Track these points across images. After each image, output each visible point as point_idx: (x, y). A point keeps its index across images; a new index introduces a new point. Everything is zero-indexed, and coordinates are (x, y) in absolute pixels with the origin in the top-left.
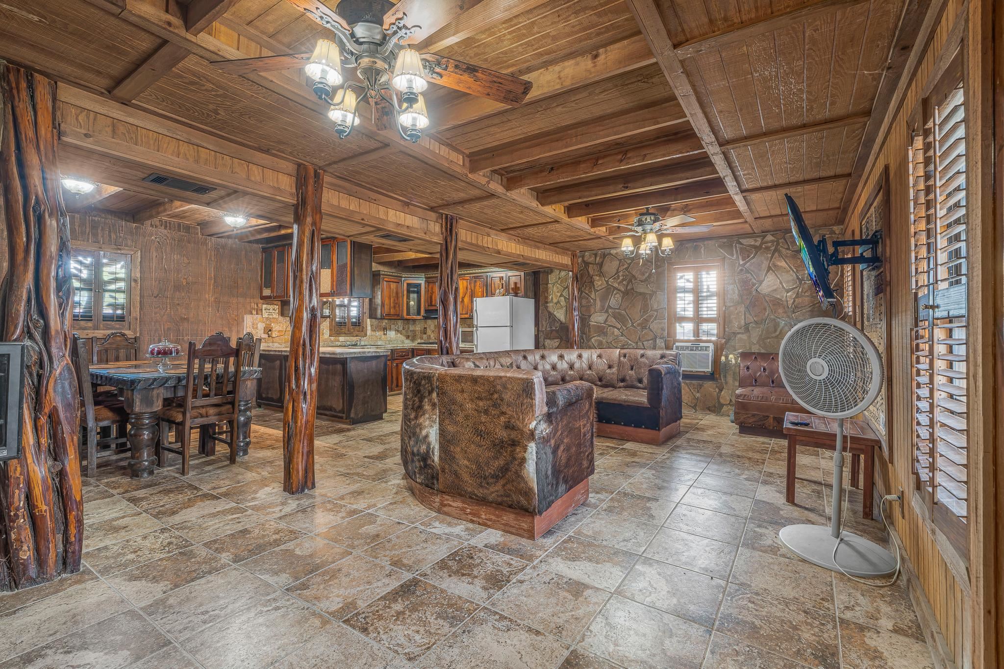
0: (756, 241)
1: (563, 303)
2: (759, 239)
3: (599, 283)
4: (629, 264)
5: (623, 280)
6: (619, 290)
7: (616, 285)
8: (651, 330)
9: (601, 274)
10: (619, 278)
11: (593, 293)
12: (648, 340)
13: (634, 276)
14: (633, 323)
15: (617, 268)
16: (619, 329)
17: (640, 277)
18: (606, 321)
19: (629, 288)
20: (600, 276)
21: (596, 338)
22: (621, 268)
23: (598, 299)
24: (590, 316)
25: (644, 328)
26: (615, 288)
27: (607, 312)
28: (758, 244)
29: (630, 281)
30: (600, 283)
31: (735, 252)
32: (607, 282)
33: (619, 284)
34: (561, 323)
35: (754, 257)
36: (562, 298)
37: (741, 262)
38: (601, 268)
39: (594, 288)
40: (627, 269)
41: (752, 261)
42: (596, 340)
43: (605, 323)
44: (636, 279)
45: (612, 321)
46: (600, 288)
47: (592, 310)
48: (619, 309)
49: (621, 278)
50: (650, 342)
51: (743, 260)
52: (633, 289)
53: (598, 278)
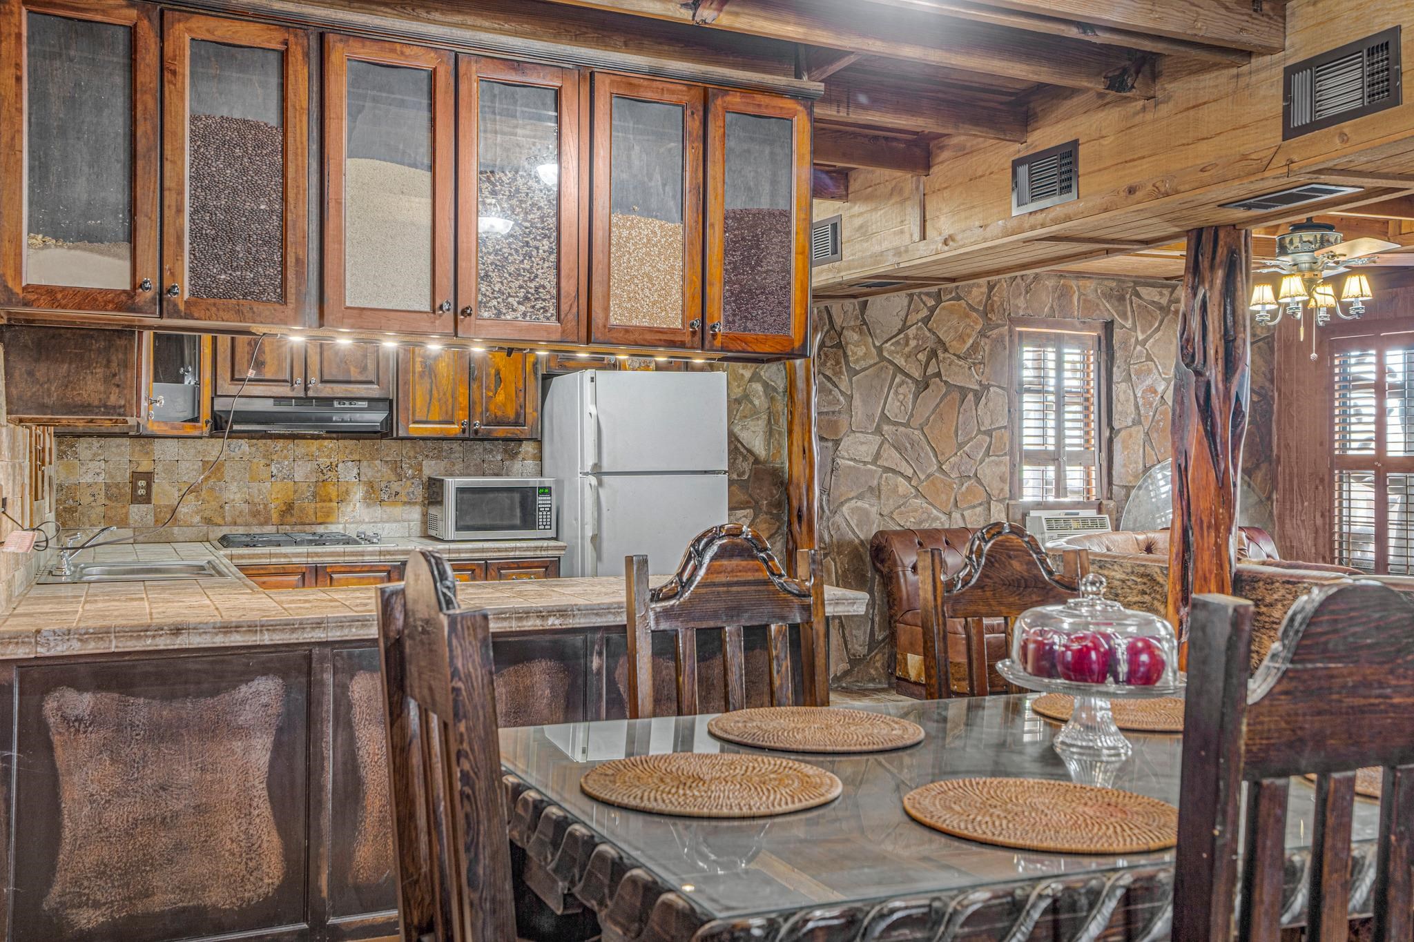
0: (1161, 294)
1: (760, 401)
2: (1166, 292)
3: (859, 350)
4: (932, 310)
5: (918, 349)
6: (907, 375)
7: (900, 361)
8: (979, 481)
9: (865, 327)
10: (907, 344)
11: (845, 377)
12: (974, 507)
13: (940, 341)
14: (940, 464)
15: (903, 314)
16: (909, 479)
17: (955, 346)
18: (878, 456)
19: (930, 371)
20: (861, 332)
21: (853, 503)
22: (913, 318)
23: (856, 396)
24: (837, 443)
25: (963, 478)
26: (899, 369)
27: (878, 431)
28: (1164, 301)
29: (933, 354)
30: (861, 351)
31: (1129, 314)
32: (880, 350)
33: (908, 356)
34: (757, 461)
35: (1158, 329)
36: (758, 387)
37: (1140, 338)
38: (862, 313)
39: (847, 363)
40: (926, 320)
41: (1157, 336)
42: (853, 511)
43: (874, 462)
44: (946, 350)
45: (891, 457)
46: (863, 364)
47: (844, 428)
48: (907, 425)
49: (913, 343)
50: (978, 510)
51: (1143, 332)
52: (938, 375)
53: (856, 337)
